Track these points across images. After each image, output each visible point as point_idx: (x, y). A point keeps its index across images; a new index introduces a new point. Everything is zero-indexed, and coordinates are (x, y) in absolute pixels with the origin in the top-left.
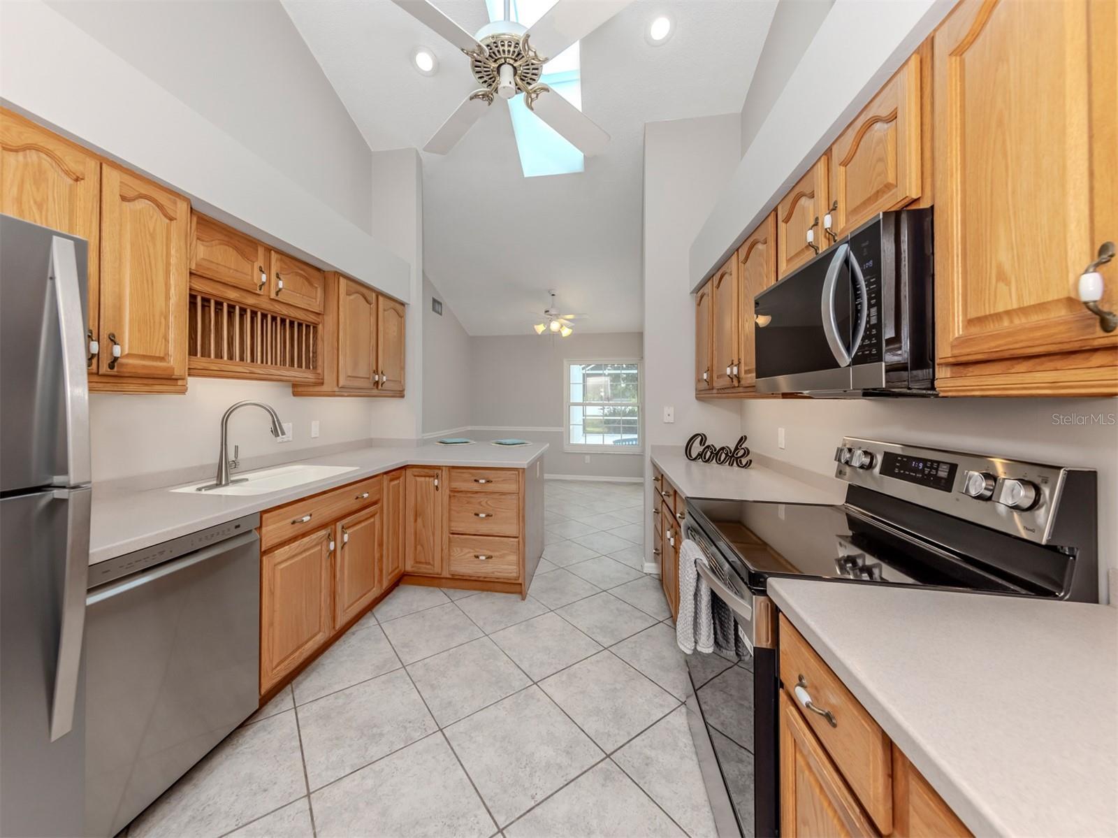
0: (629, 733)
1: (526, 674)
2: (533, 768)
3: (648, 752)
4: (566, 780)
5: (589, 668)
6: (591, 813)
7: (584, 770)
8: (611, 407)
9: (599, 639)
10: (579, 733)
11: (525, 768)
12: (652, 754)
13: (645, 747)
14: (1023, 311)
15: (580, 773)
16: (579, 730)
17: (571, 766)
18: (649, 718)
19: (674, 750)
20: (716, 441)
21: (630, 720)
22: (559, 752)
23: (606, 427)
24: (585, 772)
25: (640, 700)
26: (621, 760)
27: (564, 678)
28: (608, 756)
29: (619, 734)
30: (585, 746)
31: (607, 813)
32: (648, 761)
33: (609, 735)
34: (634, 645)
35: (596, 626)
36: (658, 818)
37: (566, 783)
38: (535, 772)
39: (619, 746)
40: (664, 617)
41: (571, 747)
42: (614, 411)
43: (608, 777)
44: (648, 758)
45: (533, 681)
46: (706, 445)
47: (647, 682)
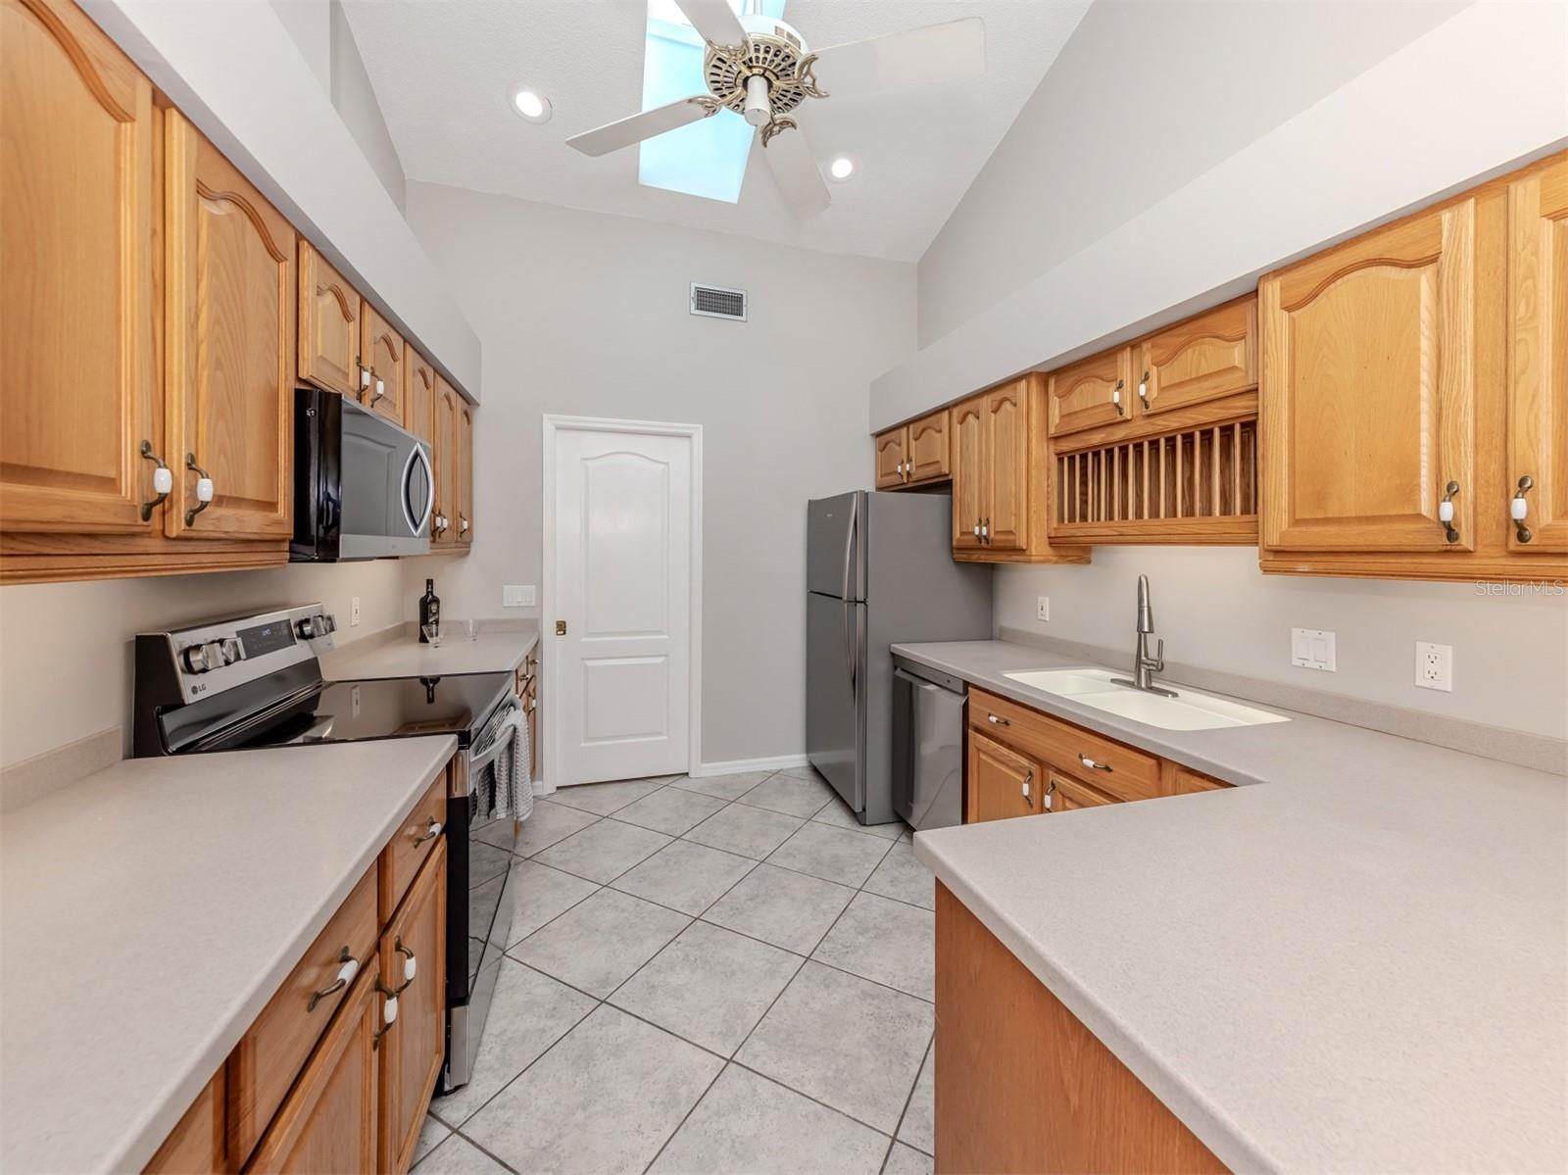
22: (662, 984)
41: (650, 994)
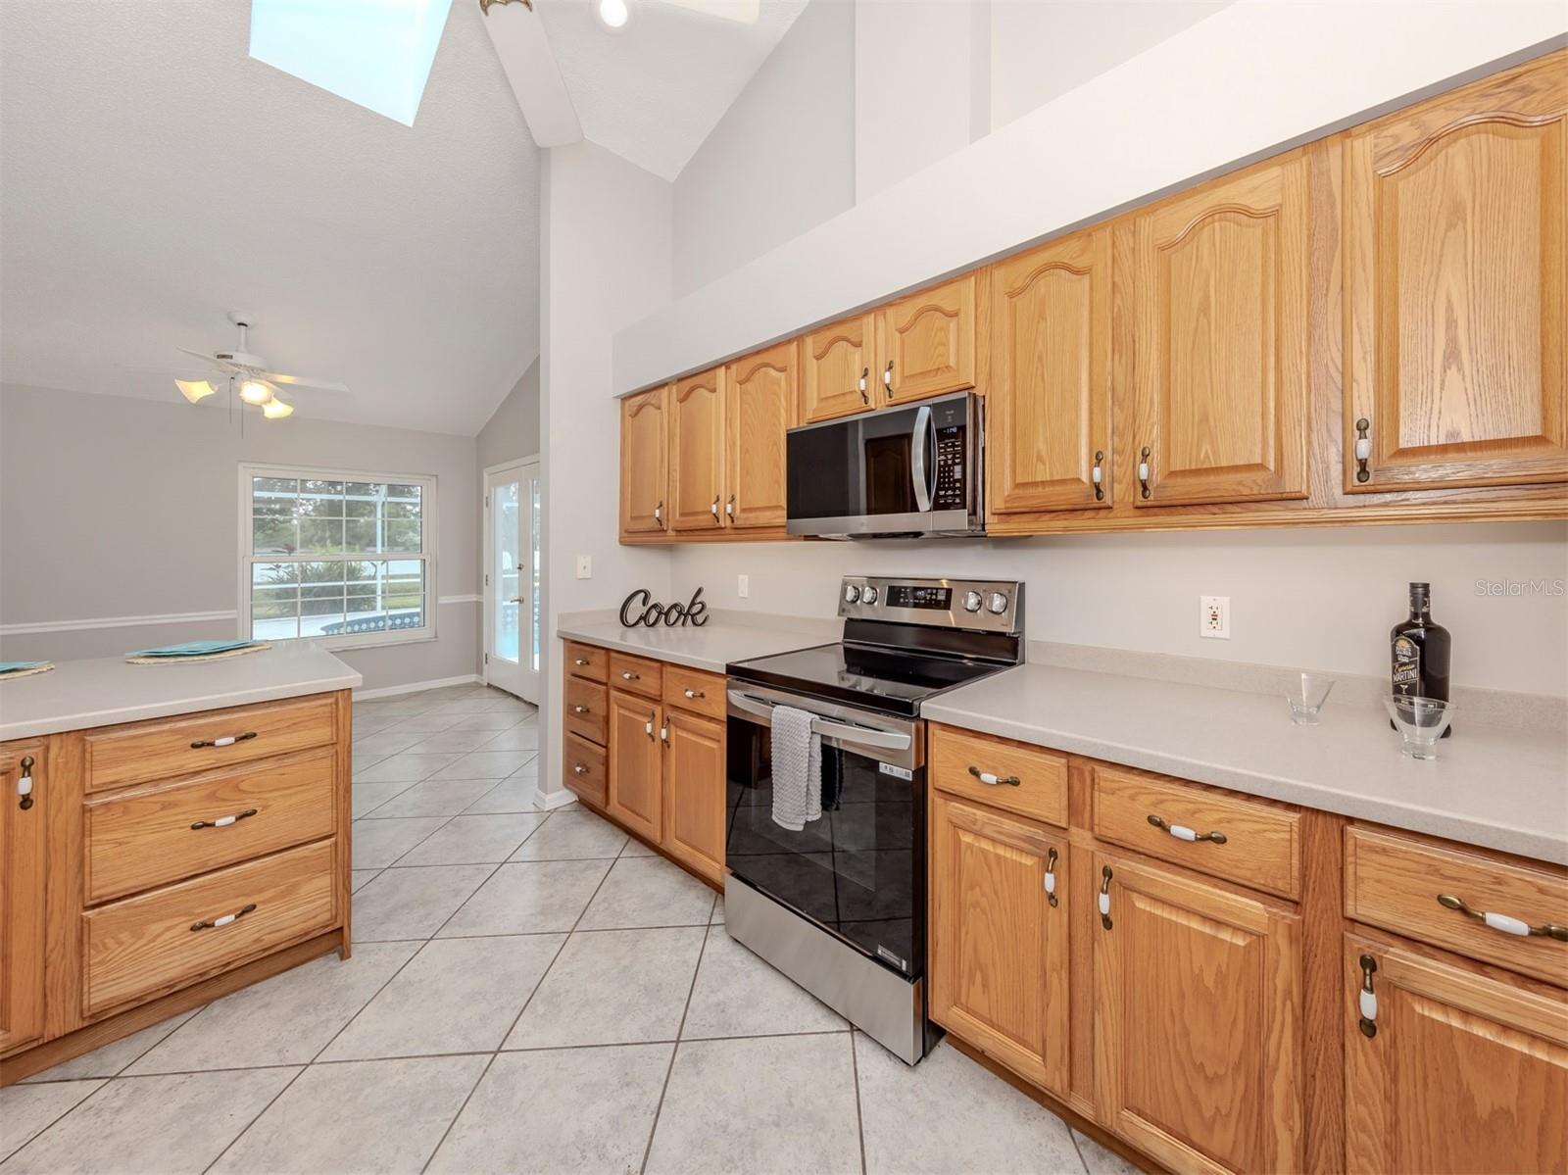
0: (680, 999)
1: (469, 1054)
2: (596, 1147)
3: (714, 999)
4: (652, 1114)
5: (567, 970)
6: (710, 1111)
7: (663, 1082)
8: (296, 565)
9: (552, 926)
10: (622, 1051)
11: (584, 1158)
12: (720, 996)
13: (707, 997)
14: (1053, 483)
15: (662, 1087)
16: (620, 1048)
17: (645, 1092)
18: (688, 966)
19: (736, 975)
20: (663, 597)
21: (671, 985)
23: (279, 605)
24: (667, 1082)
25: (664, 956)
26: (695, 1032)
27: (541, 1010)
28: (678, 1041)
29: (670, 1010)
30: (641, 1057)
31: (725, 1093)
32: (721, 1008)
33: (662, 1020)
34: (606, 905)
35: (532, 915)
36: (771, 1047)
37: (654, 1116)
38: (604, 1146)
39: (681, 1021)
40: (616, 851)
42: (304, 571)
43: (695, 1061)
44: (719, 1005)
45: (491, 1052)
46: (650, 605)
47: (655, 933)
